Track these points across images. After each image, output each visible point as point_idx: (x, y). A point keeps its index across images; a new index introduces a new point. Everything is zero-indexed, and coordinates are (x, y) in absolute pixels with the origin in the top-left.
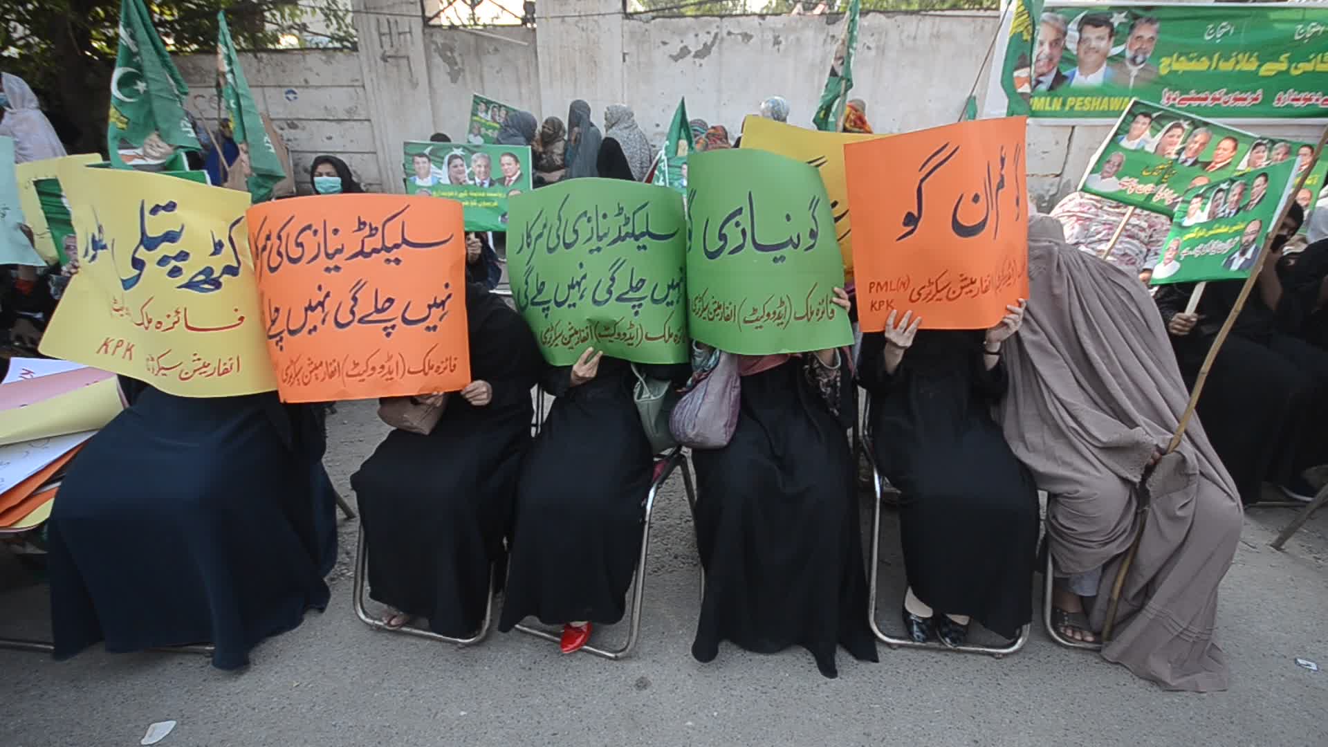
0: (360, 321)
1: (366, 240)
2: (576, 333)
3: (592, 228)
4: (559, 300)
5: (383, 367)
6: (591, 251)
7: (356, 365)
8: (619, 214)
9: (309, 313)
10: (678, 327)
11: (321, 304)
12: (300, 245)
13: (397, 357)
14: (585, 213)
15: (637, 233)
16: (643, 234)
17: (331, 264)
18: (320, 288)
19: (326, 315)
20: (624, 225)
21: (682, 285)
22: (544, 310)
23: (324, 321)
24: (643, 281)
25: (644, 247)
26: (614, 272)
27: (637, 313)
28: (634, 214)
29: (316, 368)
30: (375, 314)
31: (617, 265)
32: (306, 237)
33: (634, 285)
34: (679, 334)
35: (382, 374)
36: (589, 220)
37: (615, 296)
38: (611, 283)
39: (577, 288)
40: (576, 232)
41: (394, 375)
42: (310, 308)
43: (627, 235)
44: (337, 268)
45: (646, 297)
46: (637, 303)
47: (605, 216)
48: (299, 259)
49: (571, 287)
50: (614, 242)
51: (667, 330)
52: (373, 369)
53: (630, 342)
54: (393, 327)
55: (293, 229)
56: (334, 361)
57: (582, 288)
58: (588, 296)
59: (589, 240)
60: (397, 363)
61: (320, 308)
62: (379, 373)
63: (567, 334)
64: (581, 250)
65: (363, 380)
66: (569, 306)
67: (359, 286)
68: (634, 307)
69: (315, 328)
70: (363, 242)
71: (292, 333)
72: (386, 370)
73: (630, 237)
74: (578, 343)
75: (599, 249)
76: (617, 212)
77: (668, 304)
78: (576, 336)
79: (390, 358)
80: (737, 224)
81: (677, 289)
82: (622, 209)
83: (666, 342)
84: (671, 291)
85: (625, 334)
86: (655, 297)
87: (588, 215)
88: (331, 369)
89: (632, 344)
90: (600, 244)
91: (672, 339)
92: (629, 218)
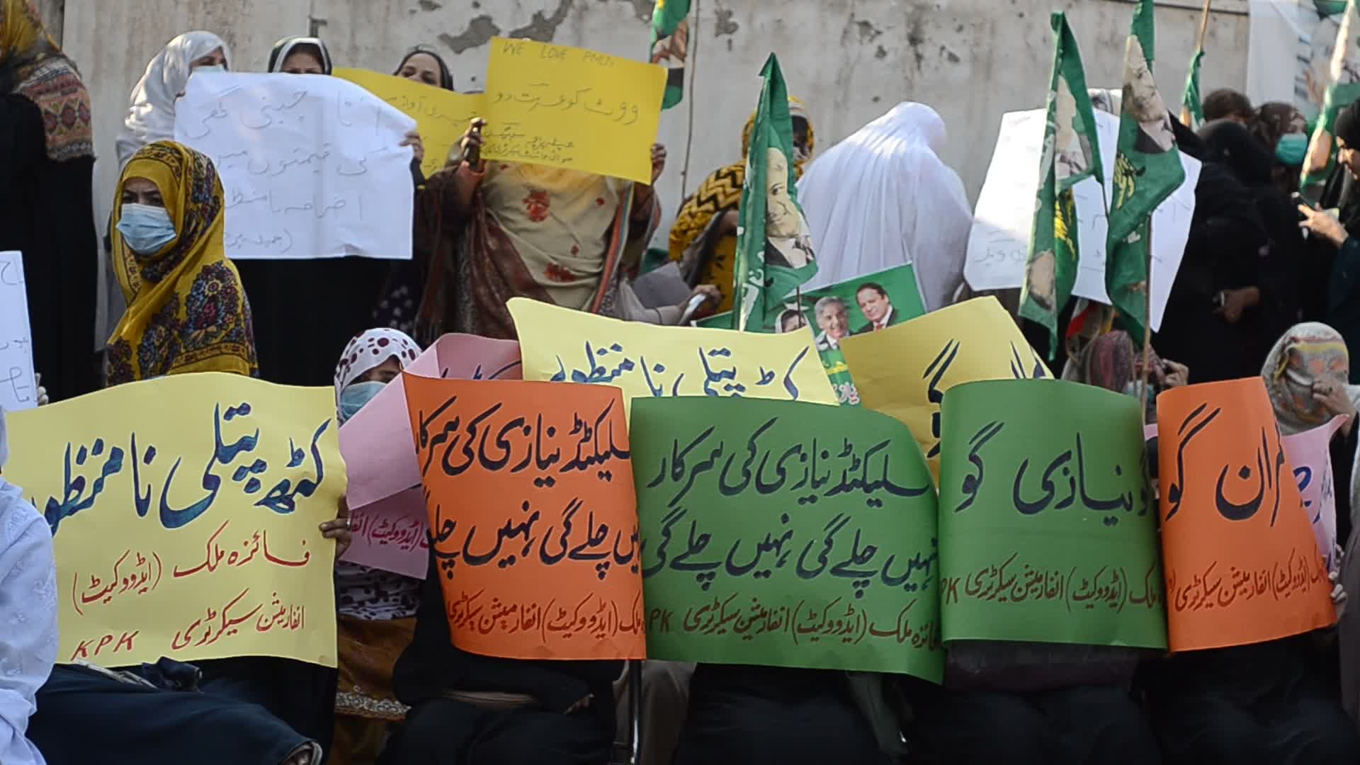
0: (573, 555)
1: (582, 444)
2: (763, 614)
3: (807, 469)
4: (736, 563)
5: (594, 619)
6: (802, 501)
7: (563, 614)
8: (845, 454)
9: (505, 538)
10: (923, 624)
11: (525, 528)
12: (504, 445)
13: (609, 607)
14: (799, 447)
15: (869, 482)
16: (877, 485)
17: (543, 474)
18: (526, 506)
19: (529, 544)
20: (851, 470)
21: (932, 564)
22: (700, 577)
23: (525, 552)
24: (872, 549)
25: (878, 503)
26: (832, 533)
27: (859, 594)
28: (867, 456)
29: (505, 613)
30: (588, 547)
31: (838, 523)
32: (515, 435)
33: (859, 553)
34: (923, 635)
35: (592, 629)
36: (803, 458)
37: (830, 566)
38: (826, 547)
39: (774, 549)
40: (781, 471)
41: (605, 631)
42: (508, 531)
43: (855, 483)
44: (550, 481)
45: (876, 572)
46: (861, 580)
47: (825, 455)
48: (501, 464)
49: (765, 547)
50: (835, 491)
51: (903, 623)
52: (583, 621)
53: (847, 635)
54: (607, 565)
55: (496, 422)
56: (534, 606)
57: (783, 551)
58: (792, 562)
59: (801, 484)
60: (610, 613)
61: (522, 534)
62: (589, 627)
63: (746, 614)
64: (785, 497)
65: (569, 635)
66: (757, 575)
67: (573, 507)
68: (856, 584)
69: (512, 560)
70: (579, 446)
71: (471, 560)
72: (598, 623)
73: (858, 487)
74: (761, 630)
75: (813, 499)
76: (842, 451)
77: (907, 587)
78: (761, 620)
79: (602, 607)
80: (1066, 471)
81: (924, 569)
82: (850, 446)
83: (900, 640)
84: (914, 570)
85: (840, 623)
86: (889, 574)
87: (802, 452)
88: (528, 617)
89: (849, 640)
90: (815, 492)
91: (909, 639)
92: (859, 461)
